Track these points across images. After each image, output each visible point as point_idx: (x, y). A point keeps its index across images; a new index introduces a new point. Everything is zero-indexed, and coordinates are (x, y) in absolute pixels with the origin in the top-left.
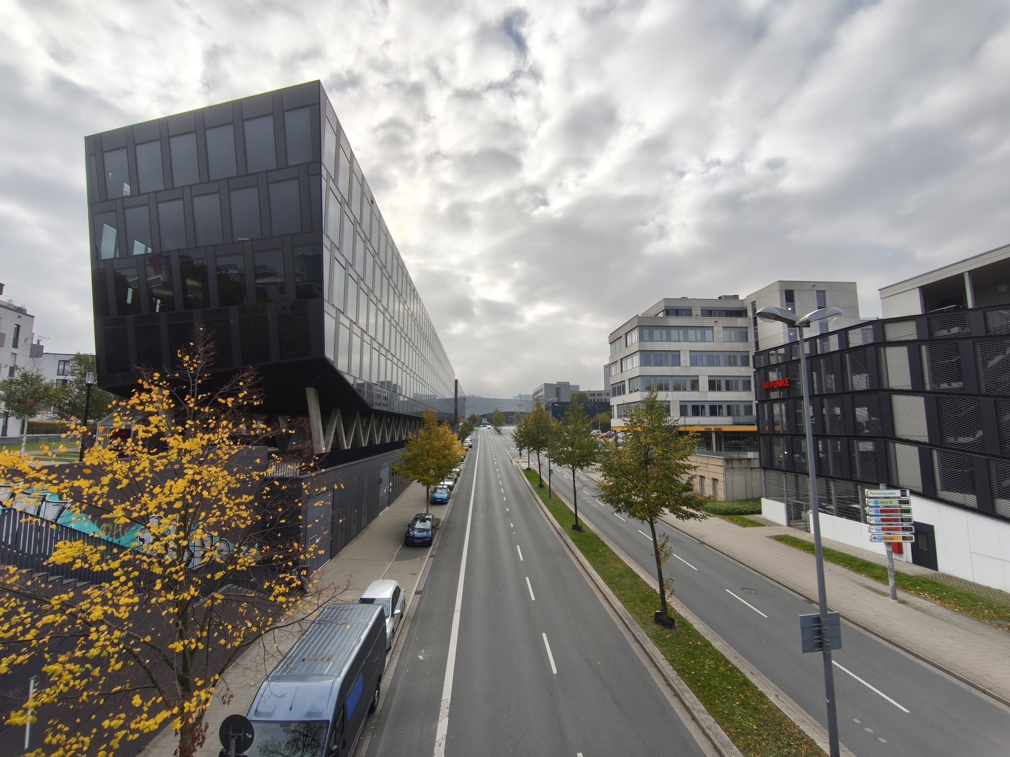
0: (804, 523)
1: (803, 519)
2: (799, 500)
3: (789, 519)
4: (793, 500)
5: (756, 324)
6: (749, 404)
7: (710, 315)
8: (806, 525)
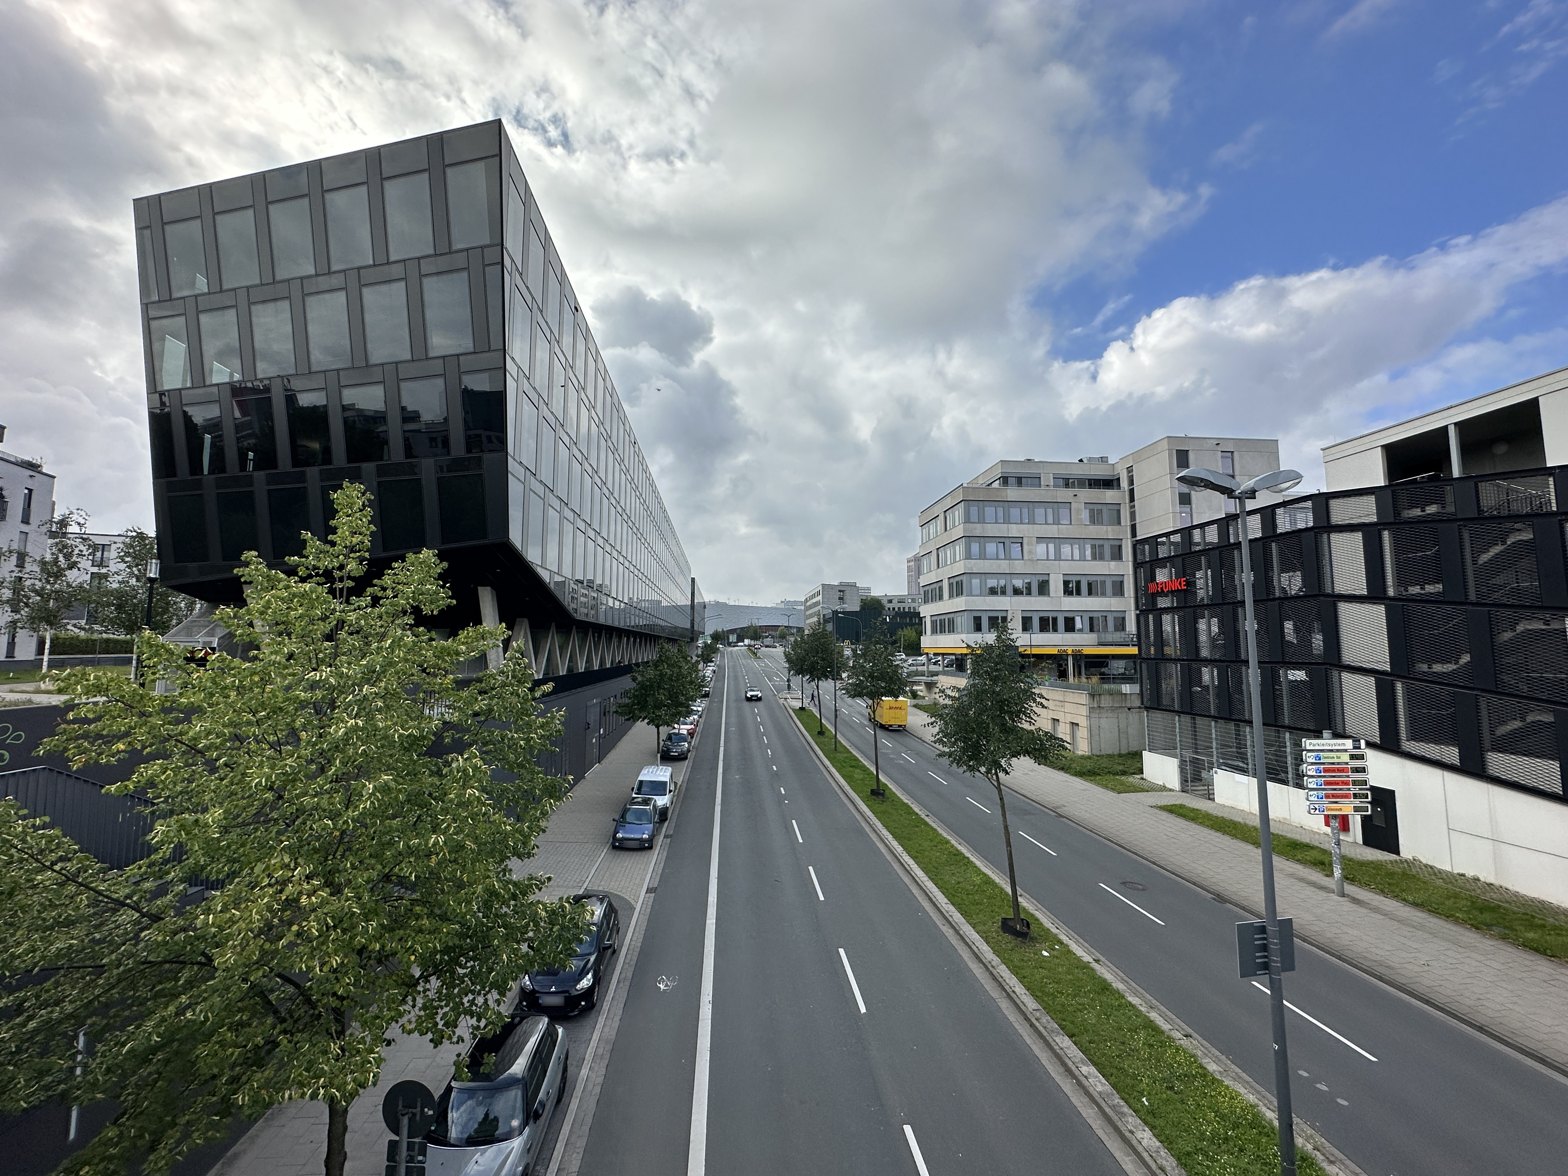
0: (1207, 788)
1: (1203, 781)
2: (1197, 753)
3: (1184, 781)
4: (1188, 755)
5: (1132, 499)
6: (1120, 615)
7: (1067, 485)
8: (1209, 790)
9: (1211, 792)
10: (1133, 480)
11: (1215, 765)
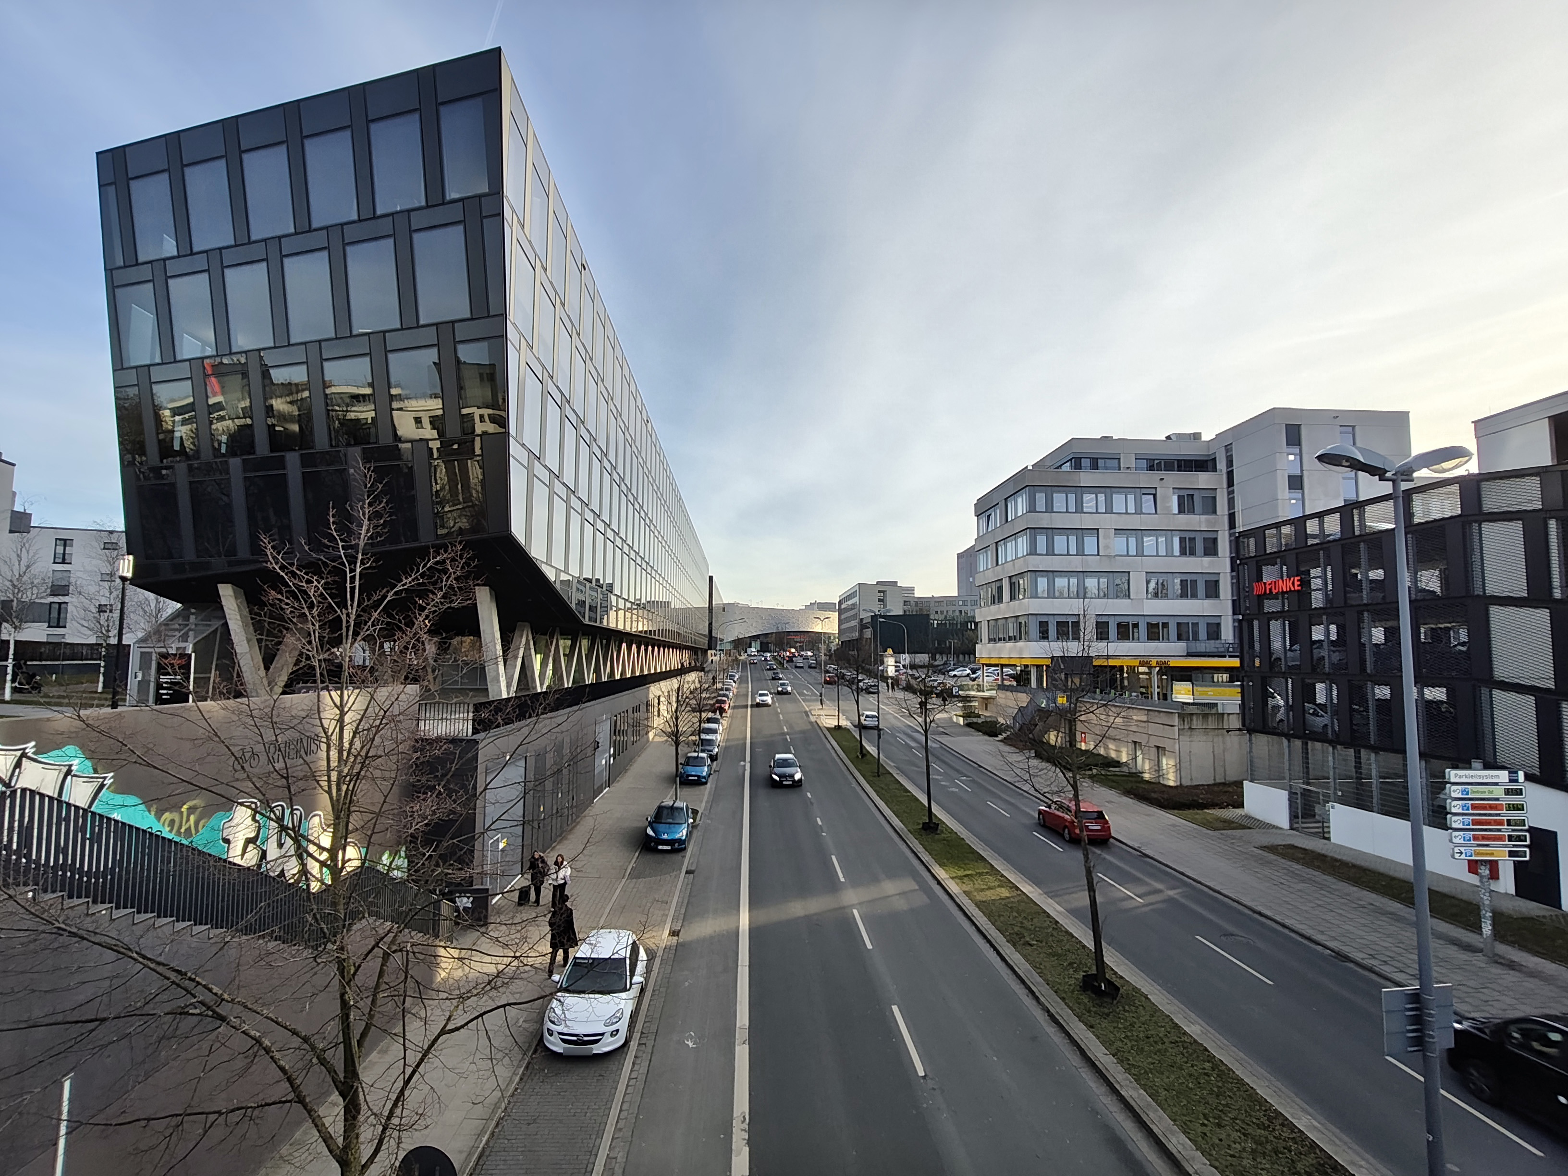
0: (1320, 825)
1: (1317, 817)
2: (1308, 784)
3: (1293, 817)
4: (1299, 785)
5: (1230, 483)
6: (1216, 621)
7: (1151, 468)
8: (1323, 827)
9: (1326, 830)
10: (1231, 461)
11: (1332, 798)
